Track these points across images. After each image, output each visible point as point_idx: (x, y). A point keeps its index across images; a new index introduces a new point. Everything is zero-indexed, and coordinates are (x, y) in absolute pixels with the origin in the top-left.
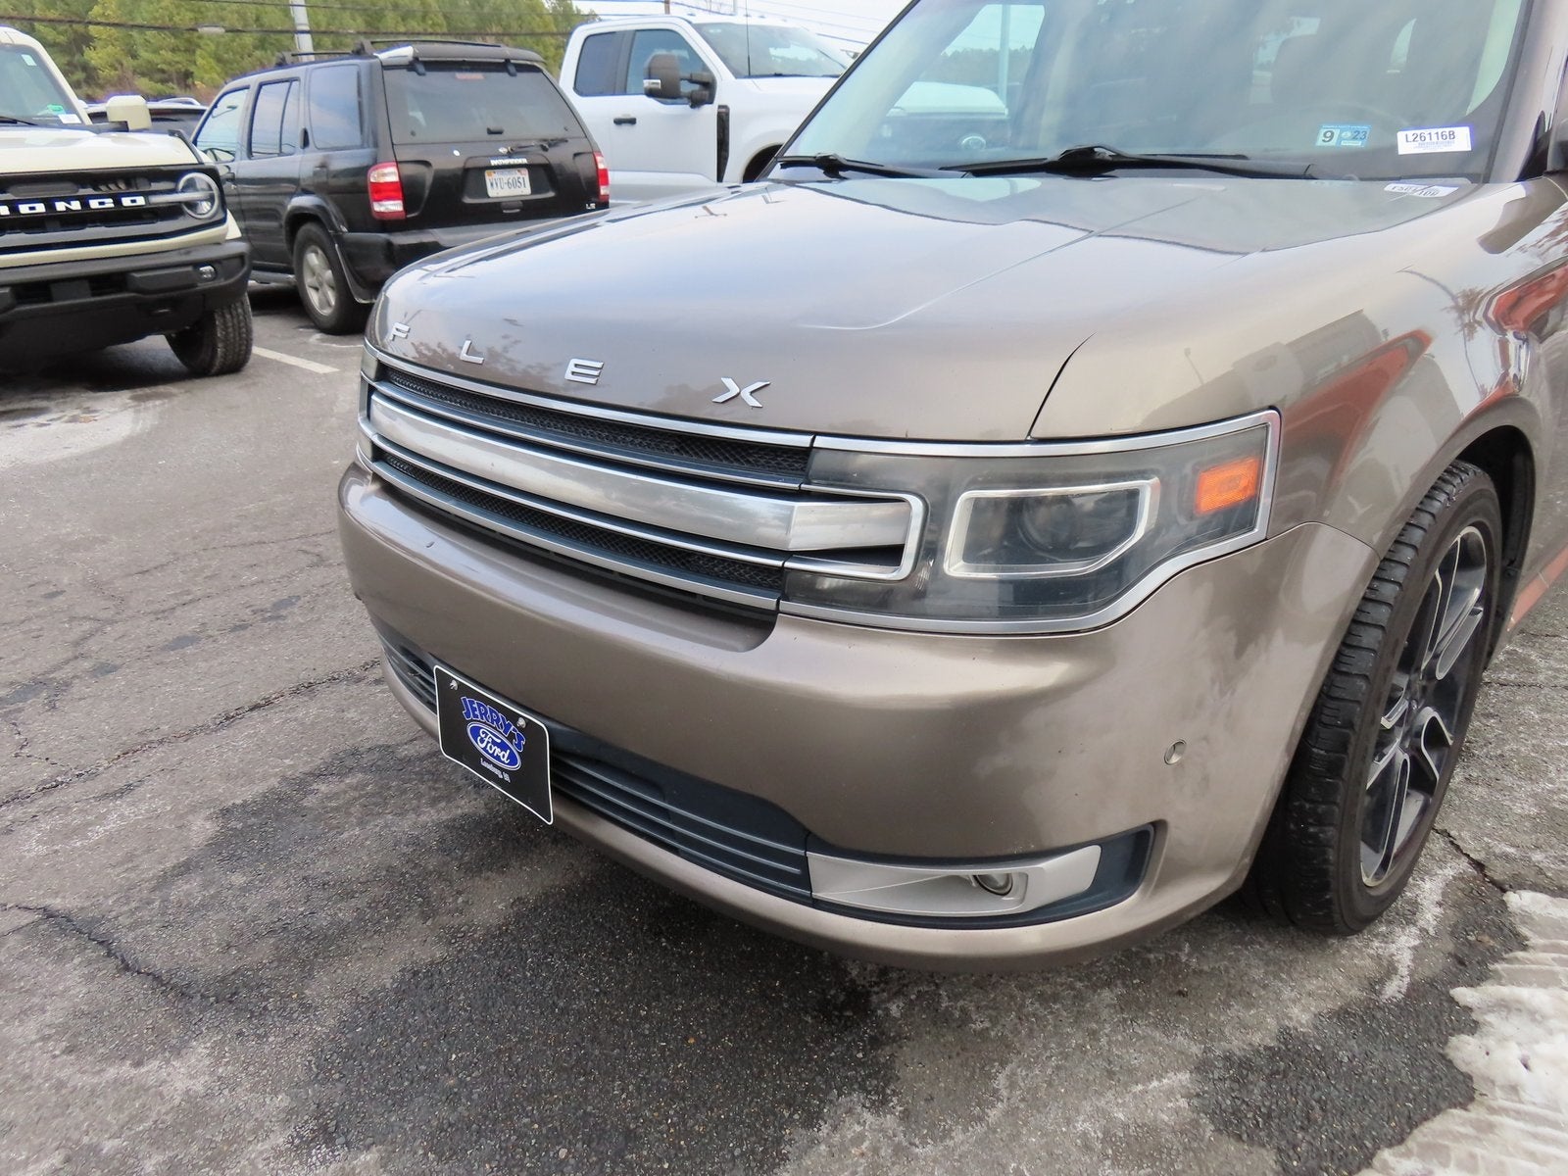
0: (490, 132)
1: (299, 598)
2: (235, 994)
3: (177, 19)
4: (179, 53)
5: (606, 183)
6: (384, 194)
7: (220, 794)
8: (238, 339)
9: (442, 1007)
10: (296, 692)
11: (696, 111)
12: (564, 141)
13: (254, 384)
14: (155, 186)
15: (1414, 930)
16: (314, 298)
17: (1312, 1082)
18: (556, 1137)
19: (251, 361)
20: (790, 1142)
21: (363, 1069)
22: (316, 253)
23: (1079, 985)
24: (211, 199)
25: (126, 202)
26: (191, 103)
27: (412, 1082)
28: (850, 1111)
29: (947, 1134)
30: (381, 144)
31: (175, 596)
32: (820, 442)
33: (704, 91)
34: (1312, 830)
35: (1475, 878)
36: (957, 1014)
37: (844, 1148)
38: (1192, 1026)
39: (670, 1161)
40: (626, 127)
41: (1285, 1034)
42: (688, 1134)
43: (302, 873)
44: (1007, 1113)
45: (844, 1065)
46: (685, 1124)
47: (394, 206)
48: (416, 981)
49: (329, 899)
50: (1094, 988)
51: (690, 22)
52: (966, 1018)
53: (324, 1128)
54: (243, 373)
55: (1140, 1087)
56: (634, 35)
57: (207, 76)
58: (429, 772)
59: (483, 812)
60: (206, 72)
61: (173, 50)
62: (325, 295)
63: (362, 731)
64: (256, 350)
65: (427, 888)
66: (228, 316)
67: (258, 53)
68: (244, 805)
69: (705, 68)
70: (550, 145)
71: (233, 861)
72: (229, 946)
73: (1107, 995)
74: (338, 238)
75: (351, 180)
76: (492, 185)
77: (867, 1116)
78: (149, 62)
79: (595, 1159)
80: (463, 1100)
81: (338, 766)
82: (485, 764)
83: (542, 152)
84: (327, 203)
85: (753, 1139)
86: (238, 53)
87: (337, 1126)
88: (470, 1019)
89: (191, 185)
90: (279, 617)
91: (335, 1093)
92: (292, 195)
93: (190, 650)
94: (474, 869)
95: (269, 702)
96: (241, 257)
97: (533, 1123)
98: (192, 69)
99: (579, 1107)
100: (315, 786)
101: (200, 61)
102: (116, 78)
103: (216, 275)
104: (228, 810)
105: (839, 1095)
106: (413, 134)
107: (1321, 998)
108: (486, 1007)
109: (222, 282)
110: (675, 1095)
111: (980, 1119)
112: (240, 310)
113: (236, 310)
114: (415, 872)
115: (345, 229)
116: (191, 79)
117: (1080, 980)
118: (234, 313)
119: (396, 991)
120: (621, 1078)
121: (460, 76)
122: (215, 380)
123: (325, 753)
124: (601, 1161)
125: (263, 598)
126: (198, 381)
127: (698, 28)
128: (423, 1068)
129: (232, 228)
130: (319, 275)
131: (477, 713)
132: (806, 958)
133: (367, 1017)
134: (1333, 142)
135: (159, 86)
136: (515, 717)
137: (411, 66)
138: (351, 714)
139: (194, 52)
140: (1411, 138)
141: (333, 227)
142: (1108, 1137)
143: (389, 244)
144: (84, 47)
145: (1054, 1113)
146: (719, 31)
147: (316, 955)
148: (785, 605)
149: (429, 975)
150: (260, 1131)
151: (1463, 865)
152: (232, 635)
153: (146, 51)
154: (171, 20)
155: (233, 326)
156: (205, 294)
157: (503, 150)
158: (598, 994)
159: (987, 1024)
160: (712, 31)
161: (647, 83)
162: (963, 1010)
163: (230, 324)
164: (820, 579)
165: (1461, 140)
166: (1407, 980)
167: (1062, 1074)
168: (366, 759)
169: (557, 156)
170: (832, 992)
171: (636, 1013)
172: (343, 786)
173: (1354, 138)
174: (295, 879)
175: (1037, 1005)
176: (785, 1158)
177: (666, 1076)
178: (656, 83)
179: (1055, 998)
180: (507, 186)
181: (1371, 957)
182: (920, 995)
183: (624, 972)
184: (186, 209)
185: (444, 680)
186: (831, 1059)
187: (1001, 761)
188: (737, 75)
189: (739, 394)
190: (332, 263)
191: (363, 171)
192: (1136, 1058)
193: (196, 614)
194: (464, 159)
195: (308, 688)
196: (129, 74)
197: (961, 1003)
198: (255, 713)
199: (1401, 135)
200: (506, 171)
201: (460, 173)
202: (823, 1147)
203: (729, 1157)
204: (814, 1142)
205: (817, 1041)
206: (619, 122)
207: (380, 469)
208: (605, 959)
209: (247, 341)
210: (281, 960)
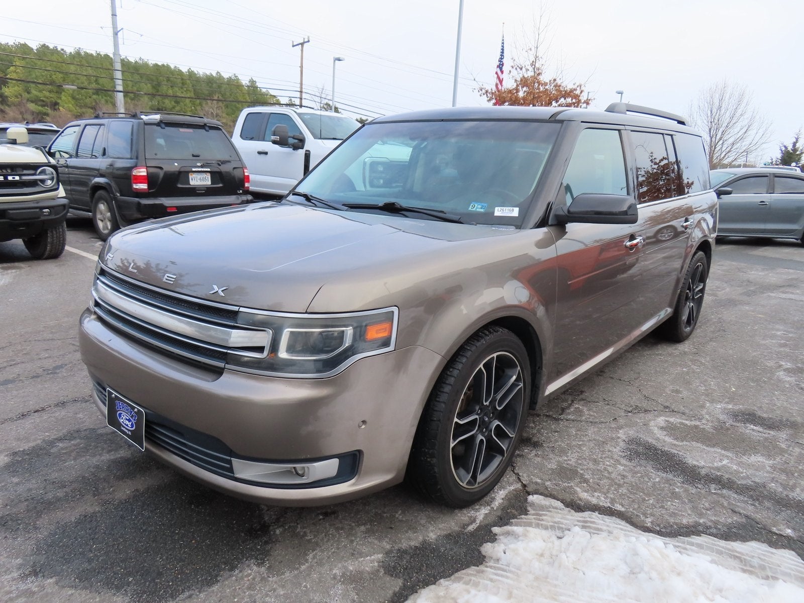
0: (193, 156)
1: (66, 365)
2: (6, 523)
3: (54, 77)
4: (52, 93)
5: (248, 181)
6: (138, 181)
7: (13, 446)
8: (58, 243)
9: (94, 529)
10: (57, 405)
11: (295, 152)
12: (229, 162)
13: (63, 265)
14: (25, 172)
15: (489, 508)
16: (100, 225)
17: (427, 558)
18: (129, 574)
19: (64, 253)
20: (221, 576)
21: (55, 550)
22: (104, 204)
23: (353, 524)
24: (52, 179)
25: (10, 178)
26: (52, 127)
27: (75, 555)
28: (248, 566)
29: (283, 574)
30: (140, 158)
31: (7, 361)
32: (242, 309)
33: (299, 143)
34: (429, 460)
35: (521, 490)
36: (302, 534)
37: (242, 578)
38: (390, 539)
39: (172, 582)
40: (263, 156)
41: (424, 542)
42: (182, 573)
43: (45, 478)
44: (308, 567)
45: (252, 550)
46: (182, 570)
47: (144, 186)
48: (85, 519)
49: (54, 488)
50: (358, 526)
51: (295, 112)
52: (305, 534)
53: (35, 571)
54: (59, 259)
55: (362, 559)
56: (270, 115)
57: (66, 105)
58: (110, 440)
59: (129, 456)
60: (66, 103)
61: (50, 92)
62: (106, 224)
63: (83, 423)
64: (67, 248)
65: (98, 484)
66: (54, 232)
67: (94, 97)
68: (24, 451)
69: (301, 133)
70: (222, 163)
71: (14, 473)
72: (7, 505)
73: (363, 528)
74: (115, 198)
75: (125, 172)
76: (192, 179)
77: (255, 568)
78: (37, 96)
79: (143, 581)
80: (95, 561)
81: (69, 436)
82: (123, 428)
83: (218, 166)
84: (111, 182)
85: (207, 575)
86: (84, 96)
87: (40, 570)
88: (105, 533)
89: (43, 172)
90: (55, 373)
91: (42, 559)
92: (95, 176)
93: (10, 386)
94: (120, 478)
95: (43, 409)
96: (64, 206)
97: (121, 569)
98: (59, 101)
99: (142, 564)
100: (57, 444)
101: (63, 98)
102: (17, 102)
103: (50, 214)
104: (16, 453)
105: (246, 561)
106: (156, 154)
107: (443, 530)
108: (112, 529)
109: (53, 217)
110: (181, 560)
111: (297, 569)
112: (61, 230)
113: (59, 229)
114: (94, 479)
115: (119, 195)
116: (57, 106)
117: (354, 522)
118: (58, 231)
119: (76, 523)
120: (161, 554)
121: (182, 130)
122: (44, 261)
123: (64, 431)
124: (145, 582)
125: (49, 364)
126: (36, 261)
127: (299, 115)
128: (81, 550)
129: (61, 192)
130: (104, 214)
131: (121, 407)
132: (249, 513)
133: (61, 532)
134: (474, 209)
135: (40, 108)
136: (133, 408)
137: (159, 124)
138: (80, 415)
139: (61, 93)
140: (499, 210)
141: (113, 193)
142: (343, 575)
143: (139, 203)
144: (2, 86)
145: (327, 567)
146: (309, 117)
147: (44, 509)
148: (227, 366)
149: (92, 517)
150: (8, 571)
151: (519, 486)
152: (31, 380)
153: (36, 91)
154: (51, 77)
155: (57, 237)
156: (44, 222)
157: (199, 164)
158: (160, 525)
159: (312, 537)
160: (306, 117)
161: (273, 138)
162: (305, 532)
163: (55, 236)
164: (243, 358)
165: (515, 212)
166: (478, 525)
167: (335, 554)
168: (83, 434)
169: (224, 168)
170: (255, 525)
171: (174, 532)
172: (70, 444)
173: (481, 208)
174: (41, 480)
175: (334, 531)
176: (218, 581)
177: (180, 554)
178: (277, 138)
179: (342, 529)
180: (200, 180)
181: (468, 516)
182: (290, 527)
183: (173, 517)
184: (39, 182)
185: (110, 394)
186: (247, 548)
187: (310, 428)
188: (315, 137)
189: (217, 291)
190: (110, 209)
191: (130, 169)
192: (365, 549)
193: (17, 370)
194: (180, 166)
195: (63, 404)
196: (25, 101)
197: (305, 530)
198: (36, 414)
199: (496, 208)
200: (199, 174)
201: (177, 173)
202: (234, 578)
203: (196, 581)
204: (231, 576)
205: (243, 542)
206: (260, 153)
207: (97, 310)
208: (167, 512)
209: (63, 244)
210: (28, 511)
